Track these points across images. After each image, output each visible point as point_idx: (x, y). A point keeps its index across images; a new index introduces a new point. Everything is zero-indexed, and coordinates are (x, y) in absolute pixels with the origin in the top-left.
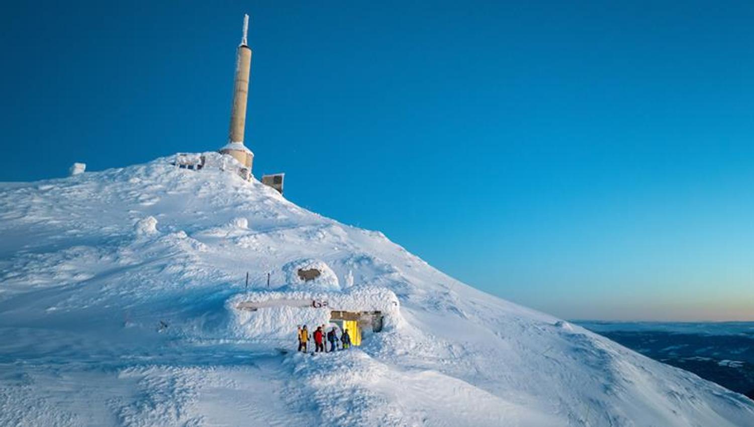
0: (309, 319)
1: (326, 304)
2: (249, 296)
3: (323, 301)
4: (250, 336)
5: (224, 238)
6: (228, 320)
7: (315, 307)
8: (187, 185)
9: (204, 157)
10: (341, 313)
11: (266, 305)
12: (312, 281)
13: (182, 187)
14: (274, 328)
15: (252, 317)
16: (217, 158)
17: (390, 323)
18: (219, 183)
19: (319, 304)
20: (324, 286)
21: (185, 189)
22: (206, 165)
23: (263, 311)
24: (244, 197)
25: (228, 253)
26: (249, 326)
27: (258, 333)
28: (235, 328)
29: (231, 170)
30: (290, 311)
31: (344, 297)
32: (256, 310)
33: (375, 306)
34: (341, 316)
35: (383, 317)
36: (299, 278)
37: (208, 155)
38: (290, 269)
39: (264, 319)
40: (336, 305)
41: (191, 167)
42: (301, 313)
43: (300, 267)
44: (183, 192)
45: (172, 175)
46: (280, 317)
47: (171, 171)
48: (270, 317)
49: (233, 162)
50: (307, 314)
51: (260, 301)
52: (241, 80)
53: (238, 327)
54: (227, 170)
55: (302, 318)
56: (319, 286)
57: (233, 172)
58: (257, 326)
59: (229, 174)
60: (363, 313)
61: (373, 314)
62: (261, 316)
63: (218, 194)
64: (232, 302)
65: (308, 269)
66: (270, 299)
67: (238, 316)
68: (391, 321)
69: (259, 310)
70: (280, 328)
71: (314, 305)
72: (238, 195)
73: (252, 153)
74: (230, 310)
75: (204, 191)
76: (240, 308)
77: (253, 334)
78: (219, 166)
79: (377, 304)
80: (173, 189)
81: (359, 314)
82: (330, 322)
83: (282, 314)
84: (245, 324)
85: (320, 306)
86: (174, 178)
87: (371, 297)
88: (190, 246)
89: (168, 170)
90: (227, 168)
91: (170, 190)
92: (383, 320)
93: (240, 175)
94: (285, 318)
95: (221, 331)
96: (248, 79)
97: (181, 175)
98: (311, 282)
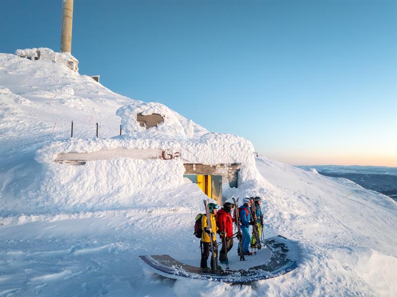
0: (159, 174)
1: (179, 155)
2: (72, 144)
3: (174, 151)
4: (77, 201)
5: (51, 99)
6: (42, 179)
7: (165, 159)
8: (25, 69)
9: (39, 52)
10: (194, 166)
11: (97, 157)
12: (155, 127)
13: (20, 69)
14: (112, 188)
15: (79, 174)
16: (50, 53)
17: (248, 176)
18: (52, 69)
19: (169, 155)
20: (170, 134)
21: (24, 72)
22: (41, 57)
23: (94, 165)
24: (71, 80)
25: (54, 109)
26: (75, 187)
27: (89, 195)
28: (52, 189)
29: (61, 62)
30: (132, 164)
31: (200, 146)
32: (84, 163)
33: (235, 158)
34: (195, 169)
35: (239, 170)
36: (138, 124)
37: (42, 49)
38: (126, 113)
39: (97, 177)
40: (190, 156)
41: (30, 58)
42: (148, 166)
43: (139, 110)
44: (22, 73)
45: (13, 61)
46: (120, 173)
47: (12, 58)
48: (105, 174)
49: (63, 57)
50: (156, 168)
51: (90, 151)
52: (67, 9)
53: (58, 189)
54: (58, 62)
55: (149, 173)
56: (165, 134)
57: (63, 64)
58: (86, 185)
59: (60, 64)
60: (219, 166)
61: (229, 166)
62: (92, 172)
63: (51, 77)
64: (46, 152)
65: (150, 113)
66: (104, 148)
67: (58, 172)
68: (249, 173)
69: (88, 163)
70: (120, 188)
71: (163, 156)
72: (67, 78)
73: (77, 60)
74: (45, 163)
75: (38, 74)
76: (60, 161)
77: (80, 198)
78: (51, 59)
79: (238, 155)
80: (13, 71)
81: (214, 167)
82: (184, 176)
83: (122, 169)
84: (68, 184)
85: (172, 156)
86: (14, 64)
87: (231, 147)
88: (12, 100)
89: (10, 57)
90: (58, 61)
91: (11, 71)
92: (240, 173)
93: (68, 66)
94: (127, 173)
95: (31, 194)
96: (72, 9)
97: (20, 62)
98: (153, 129)
